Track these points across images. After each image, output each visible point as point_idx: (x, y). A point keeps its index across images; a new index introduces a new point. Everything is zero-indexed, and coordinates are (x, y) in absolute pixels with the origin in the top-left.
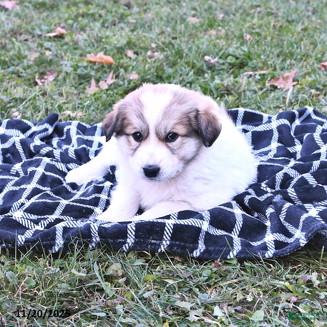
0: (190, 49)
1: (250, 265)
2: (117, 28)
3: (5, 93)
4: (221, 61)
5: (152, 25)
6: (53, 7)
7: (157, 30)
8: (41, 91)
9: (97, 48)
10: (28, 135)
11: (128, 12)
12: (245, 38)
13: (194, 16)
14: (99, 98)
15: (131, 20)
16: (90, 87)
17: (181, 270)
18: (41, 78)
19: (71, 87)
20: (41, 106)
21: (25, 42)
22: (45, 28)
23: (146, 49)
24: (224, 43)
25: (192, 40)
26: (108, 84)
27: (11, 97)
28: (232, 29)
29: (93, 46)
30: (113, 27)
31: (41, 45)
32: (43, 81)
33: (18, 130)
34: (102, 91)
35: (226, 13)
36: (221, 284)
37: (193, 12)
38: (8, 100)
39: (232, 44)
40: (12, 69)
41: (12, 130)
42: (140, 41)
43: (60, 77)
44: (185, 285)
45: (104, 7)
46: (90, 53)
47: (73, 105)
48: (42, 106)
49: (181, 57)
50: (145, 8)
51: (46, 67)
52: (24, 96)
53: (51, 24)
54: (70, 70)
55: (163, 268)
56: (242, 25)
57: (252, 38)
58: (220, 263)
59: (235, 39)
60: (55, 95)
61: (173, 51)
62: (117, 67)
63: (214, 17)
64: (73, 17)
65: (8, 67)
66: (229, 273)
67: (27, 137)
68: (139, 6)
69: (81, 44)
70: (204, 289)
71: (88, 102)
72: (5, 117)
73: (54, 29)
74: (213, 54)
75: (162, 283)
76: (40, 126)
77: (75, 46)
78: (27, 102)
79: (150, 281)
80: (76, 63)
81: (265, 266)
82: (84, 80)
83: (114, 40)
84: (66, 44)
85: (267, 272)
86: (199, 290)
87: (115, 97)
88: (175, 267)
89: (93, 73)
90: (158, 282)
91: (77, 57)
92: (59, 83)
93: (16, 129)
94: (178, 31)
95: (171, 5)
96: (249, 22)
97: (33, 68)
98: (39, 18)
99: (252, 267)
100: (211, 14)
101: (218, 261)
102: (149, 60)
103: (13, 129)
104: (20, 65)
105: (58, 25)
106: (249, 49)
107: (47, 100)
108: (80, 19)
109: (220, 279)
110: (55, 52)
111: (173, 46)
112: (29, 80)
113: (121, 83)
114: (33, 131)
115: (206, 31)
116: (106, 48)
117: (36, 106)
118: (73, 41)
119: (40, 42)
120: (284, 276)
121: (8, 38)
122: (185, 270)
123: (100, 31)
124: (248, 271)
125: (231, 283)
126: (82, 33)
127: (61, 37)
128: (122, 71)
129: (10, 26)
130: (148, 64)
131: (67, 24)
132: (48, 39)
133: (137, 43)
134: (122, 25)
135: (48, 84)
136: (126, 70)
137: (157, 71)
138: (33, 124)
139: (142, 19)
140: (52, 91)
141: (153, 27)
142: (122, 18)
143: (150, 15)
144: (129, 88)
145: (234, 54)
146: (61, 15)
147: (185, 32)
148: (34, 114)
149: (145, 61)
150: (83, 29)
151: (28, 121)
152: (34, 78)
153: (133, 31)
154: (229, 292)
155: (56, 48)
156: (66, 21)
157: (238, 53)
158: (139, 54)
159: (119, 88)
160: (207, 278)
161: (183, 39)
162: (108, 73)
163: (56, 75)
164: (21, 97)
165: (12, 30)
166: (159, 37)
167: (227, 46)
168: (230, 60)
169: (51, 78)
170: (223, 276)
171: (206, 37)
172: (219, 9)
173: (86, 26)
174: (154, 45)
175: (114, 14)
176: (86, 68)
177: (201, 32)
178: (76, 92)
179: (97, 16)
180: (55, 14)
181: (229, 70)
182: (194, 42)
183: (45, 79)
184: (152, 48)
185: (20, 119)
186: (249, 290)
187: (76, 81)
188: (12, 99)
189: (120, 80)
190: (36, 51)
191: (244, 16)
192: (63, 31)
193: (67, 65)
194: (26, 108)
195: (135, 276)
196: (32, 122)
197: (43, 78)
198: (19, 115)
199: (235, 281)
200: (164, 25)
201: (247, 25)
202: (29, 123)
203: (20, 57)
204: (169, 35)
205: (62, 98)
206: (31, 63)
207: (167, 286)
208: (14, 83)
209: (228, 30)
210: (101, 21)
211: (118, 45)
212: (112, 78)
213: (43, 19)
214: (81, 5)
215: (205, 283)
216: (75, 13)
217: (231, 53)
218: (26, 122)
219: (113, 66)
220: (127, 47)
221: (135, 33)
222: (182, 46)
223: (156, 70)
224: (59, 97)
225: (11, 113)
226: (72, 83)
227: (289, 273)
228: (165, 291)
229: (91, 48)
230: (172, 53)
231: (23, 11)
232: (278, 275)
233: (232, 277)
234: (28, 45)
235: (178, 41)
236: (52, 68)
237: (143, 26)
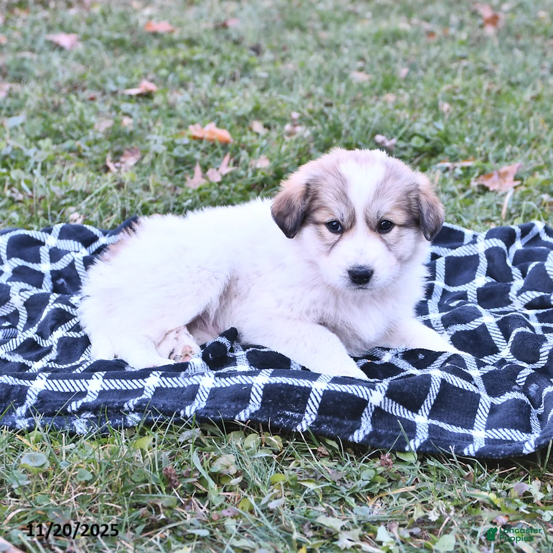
0: (353, 123)
1: (436, 465)
2: (238, 85)
3: (58, 182)
4: (402, 144)
5: (293, 81)
6: (137, 47)
7: (302, 91)
8: (115, 181)
9: (206, 115)
10: (94, 250)
11: (255, 60)
12: (440, 108)
13: (361, 70)
14: (207, 196)
15: (261, 72)
16: (192, 178)
17: (328, 469)
18: (115, 161)
19: (162, 176)
20: (115, 205)
21: (91, 102)
22: (122, 80)
23: (284, 121)
24: (407, 116)
25: (356, 108)
26: (221, 175)
27: (67, 188)
28: (421, 94)
29: (200, 112)
30: (231, 83)
31: (117, 109)
32: (118, 164)
33: (78, 242)
34: (211, 184)
35: (413, 67)
36: (390, 492)
37: (360, 64)
38: (63, 193)
39: (419, 117)
40: (69, 144)
41: (68, 241)
42: (274, 108)
43: (146, 160)
44: (334, 491)
45: (218, 51)
46: (193, 123)
47: (165, 206)
48: (117, 204)
49: (338, 136)
50: (283, 54)
51: (123, 143)
52: (87, 187)
53: (133, 75)
54: (161, 149)
55: (299, 465)
56: (438, 88)
57: (452, 110)
58: (389, 460)
59: (425, 110)
60: (137, 188)
61: (326, 126)
62: (237, 148)
63: (392, 73)
64: (168, 64)
65: (64, 141)
66: (404, 475)
67: (91, 252)
68: (274, 50)
69: (180, 108)
70: (363, 499)
71: (190, 201)
72: (58, 221)
73: (137, 83)
74: (388, 131)
75: (299, 487)
76: (113, 236)
77: (171, 112)
78: (92, 198)
79: (280, 484)
80: (170, 139)
81: (459, 467)
82: (184, 165)
83: (232, 105)
84: (157, 107)
85: (462, 476)
86: (355, 501)
87: (232, 195)
88: (319, 464)
89: (198, 156)
90: (291, 486)
91: (173, 130)
92: (144, 170)
93: (74, 240)
94: (335, 93)
95: (325, 52)
96: (448, 82)
97: (103, 144)
98: (113, 65)
99: (438, 468)
100: (388, 67)
101: (387, 456)
102: (287, 139)
103: (70, 239)
104: (83, 139)
105: (143, 76)
106: (446, 126)
107: (125, 196)
108: (179, 68)
109: (388, 485)
110: (139, 121)
111: (327, 117)
112: (96, 163)
113: (242, 173)
114: (101, 244)
115: (379, 94)
116: (219, 116)
117: (107, 205)
118: (167, 103)
119: (116, 103)
120: (488, 484)
121: (63, 95)
122: (334, 469)
123: (210, 89)
124: (433, 474)
125: (406, 492)
126: (182, 90)
127: (147, 96)
128: (244, 154)
129: (68, 75)
130: (287, 143)
131: (158, 76)
132: (126, 98)
133: (269, 110)
134: (246, 80)
135: (126, 171)
136: (250, 152)
137: (300, 156)
138: (101, 233)
139: (278, 72)
140: (132, 181)
141: (295, 86)
142: (246, 69)
143: (290, 66)
144: (254, 182)
145: (423, 134)
146: (149, 61)
147: (345, 96)
148: (103, 217)
149: (280, 139)
150: (183, 85)
151: (94, 228)
152: (104, 160)
153: (263, 90)
154: (401, 505)
155: (141, 113)
156: (157, 70)
157: (429, 132)
158: (272, 128)
159: (239, 181)
160: (368, 482)
161: (342, 107)
162: (222, 156)
163: (138, 156)
164: (84, 189)
165: (70, 82)
166: (305, 102)
167: (413, 120)
168: (416, 142)
169: (131, 161)
170: (393, 481)
171: (379, 104)
172: (400, 60)
173: (188, 79)
174: (295, 115)
175: (233, 62)
176: (187, 147)
177: (371, 97)
178: (170, 184)
179: (206, 65)
180: (139, 58)
181: (412, 158)
182: (359, 112)
183: (122, 163)
184: (293, 120)
185: (81, 225)
186: (433, 503)
187: (172, 167)
188: (69, 193)
189: (240, 168)
190: (108, 118)
191: (441, 72)
192: (152, 87)
193: (157, 141)
194: (92, 207)
195: (257, 474)
196: (100, 230)
197: (118, 161)
198: (80, 217)
199: (413, 488)
200: (313, 83)
201: (445, 88)
202: (96, 231)
203: (83, 126)
204: (320, 100)
205: (148, 193)
206: (100, 136)
207: (306, 492)
208: (72, 167)
209: (415, 94)
210: (213, 73)
211: (240, 113)
212: (228, 165)
213: (120, 67)
214: (182, 46)
215: (364, 490)
216: (172, 59)
217: (418, 132)
218: (91, 230)
219: (230, 145)
220: (253, 116)
221: (266, 94)
222: (340, 117)
223: (298, 155)
224: (143, 192)
225: (66, 214)
226: (164, 170)
227: (495, 480)
228: (301, 499)
229: (195, 115)
230: (324, 129)
231: (88, 52)
232: (479, 483)
233: (407, 482)
234: (95, 108)
235: (334, 110)
236: (133, 144)
237: (279, 83)
